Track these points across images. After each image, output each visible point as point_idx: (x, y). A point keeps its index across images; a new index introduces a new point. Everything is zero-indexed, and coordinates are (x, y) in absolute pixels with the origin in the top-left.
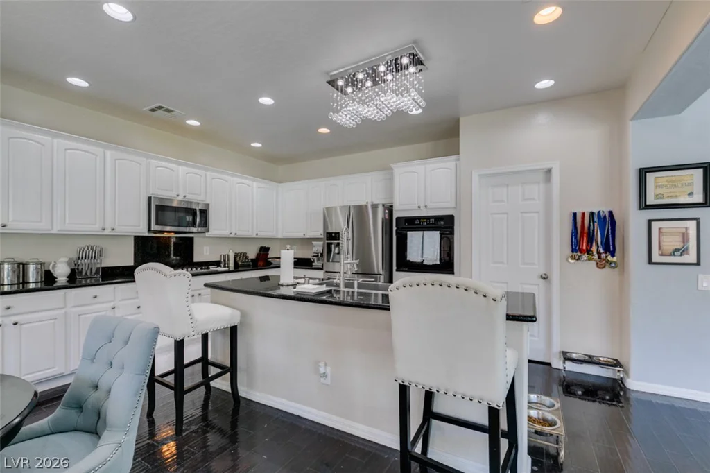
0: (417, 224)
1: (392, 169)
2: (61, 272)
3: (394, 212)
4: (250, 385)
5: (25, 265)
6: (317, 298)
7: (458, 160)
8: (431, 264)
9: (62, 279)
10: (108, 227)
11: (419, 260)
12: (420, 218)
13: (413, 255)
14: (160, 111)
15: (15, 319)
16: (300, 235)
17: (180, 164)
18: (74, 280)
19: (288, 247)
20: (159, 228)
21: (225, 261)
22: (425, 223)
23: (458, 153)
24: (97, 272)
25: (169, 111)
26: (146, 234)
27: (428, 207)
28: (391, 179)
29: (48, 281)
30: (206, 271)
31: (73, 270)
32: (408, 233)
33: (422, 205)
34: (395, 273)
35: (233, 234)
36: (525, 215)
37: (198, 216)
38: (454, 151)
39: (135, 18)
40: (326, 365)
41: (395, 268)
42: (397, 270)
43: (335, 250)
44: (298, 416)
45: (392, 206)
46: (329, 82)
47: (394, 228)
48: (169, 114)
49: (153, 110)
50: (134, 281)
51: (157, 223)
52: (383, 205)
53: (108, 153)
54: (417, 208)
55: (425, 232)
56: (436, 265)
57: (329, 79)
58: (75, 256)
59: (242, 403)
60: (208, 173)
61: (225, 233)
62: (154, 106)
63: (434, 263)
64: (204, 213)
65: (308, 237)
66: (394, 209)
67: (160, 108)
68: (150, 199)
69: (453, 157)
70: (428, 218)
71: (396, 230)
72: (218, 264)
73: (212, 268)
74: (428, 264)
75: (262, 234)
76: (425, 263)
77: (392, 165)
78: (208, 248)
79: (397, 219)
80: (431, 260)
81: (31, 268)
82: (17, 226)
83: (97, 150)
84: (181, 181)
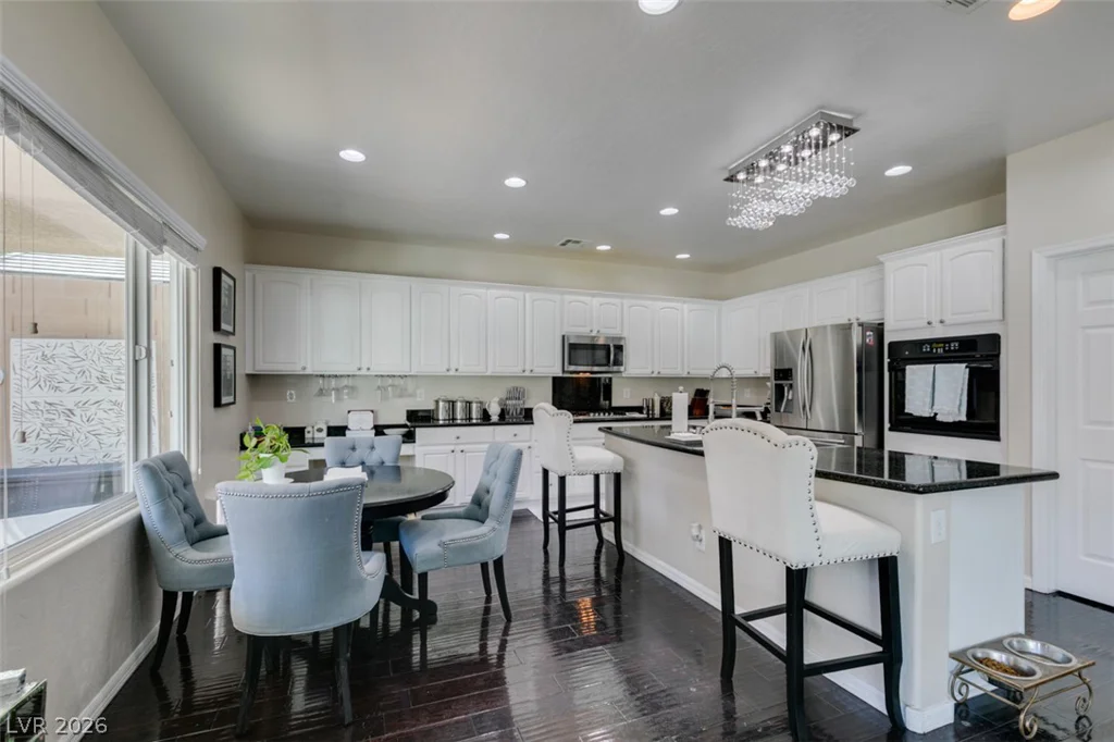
0: (927, 352)
1: (881, 263)
2: (494, 411)
3: (886, 334)
4: (636, 543)
5: (470, 403)
6: (689, 448)
7: (1004, 233)
8: (951, 420)
9: (495, 418)
10: (528, 368)
11: (926, 413)
12: (931, 342)
13: (916, 405)
14: (569, 244)
15: (462, 447)
16: (750, 373)
17: (593, 296)
18: (504, 418)
19: (681, 388)
20: (572, 368)
21: (648, 407)
22: (940, 351)
23: (1003, 222)
24: (521, 413)
25: (578, 242)
26: (561, 375)
27: (947, 322)
28: (882, 280)
29: (485, 418)
30: (621, 417)
31: (503, 410)
32: (908, 367)
33: (935, 320)
34: (888, 434)
35: (656, 372)
36: (1088, 331)
37: (612, 353)
38: (996, 218)
39: (527, 182)
40: (700, 527)
41: (887, 425)
42: (890, 429)
43: (788, 395)
44: (676, 584)
45: (882, 324)
46: (727, 180)
47: (887, 360)
48: (578, 245)
49: (563, 245)
50: (532, 423)
51: (570, 364)
52: (861, 325)
53: (527, 295)
54: (926, 324)
55: (938, 366)
56: (960, 422)
57: (727, 175)
58: (504, 396)
59: (627, 559)
60: (625, 301)
61: (646, 372)
62: (563, 241)
63: (957, 419)
64: (619, 348)
65: (761, 375)
66: (886, 328)
67: (569, 241)
68: (563, 337)
69: (997, 229)
70: (946, 341)
71: (889, 363)
72: (639, 409)
73: (628, 415)
74: (945, 420)
75: (695, 373)
76: (939, 418)
77: (881, 258)
78: (629, 390)
79: (891, 344)
80: (949, 414)
81: (474, 406)
82: (465, 370)
83: (519, 294)
84: (595, 315)
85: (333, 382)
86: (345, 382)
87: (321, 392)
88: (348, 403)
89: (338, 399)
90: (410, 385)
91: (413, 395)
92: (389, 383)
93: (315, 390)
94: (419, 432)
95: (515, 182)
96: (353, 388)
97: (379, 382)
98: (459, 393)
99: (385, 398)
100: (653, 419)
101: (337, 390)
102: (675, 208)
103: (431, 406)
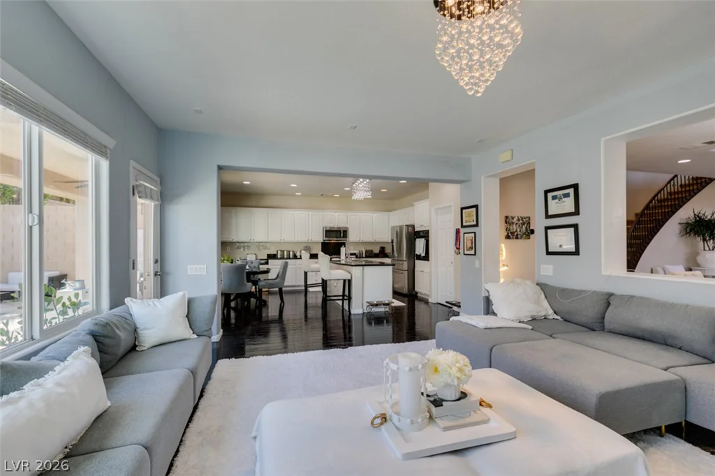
2: (298, 255)
5: (289, 251)
9: (299, 257)
10: (310, 239)
11: (419, 254)
12: (421, 231)
13: (418, 251)
17: (335, 212)
20: (328, 239)
21: (360, 253)
22: (422, 234)
25: (327, 194)
26: (324, 241)
32: (416, 239)
35: (361, 241)
37: (342, 233)
41: (415, 258)
51: (326, 237)
53: (310, 213)
54: (420, 226)
55: (421, 239)
56: (424, 256)
58: (302, 249)
60: (349, 214)
61: (357, 240)
62: (321, 194)
64: (346, 232)
66: (415, 227)
67: (323, 194)
68: (323, 228)
78: (353, 247)
81: (291, 253)
82: (287, 240)
83: (306, 213)
84: (336, 219)
85: (242, 244)
86: (246, 244)
87: (239, 248)
88: (247, 252)
89: (244, 250)
90: (268, 245)
91: (269, 249)
92: (261, 245)
93: (236, 247)
94: (270, 261)
96: (248, 247)
97: (257, 244)
98: (285, 248)
99: (259, 249)
100: (363, 257)
101: (244, 247)
103: (276, 253)
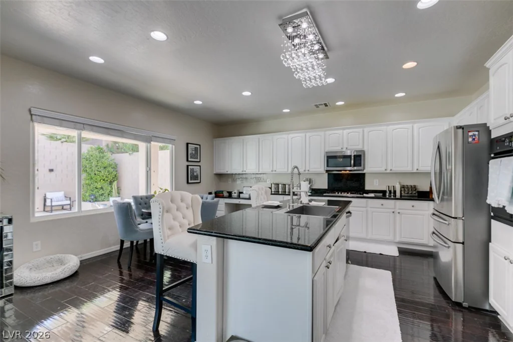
3: (492, 132)
5: (285, 185)
10: (307, 169)
17: (344, 129)
21: (391, 191)
32: (490, 162)
35: (389, 170)
37: (353, 159)
51: (327, 166)
53: (307, 134)
54: (504, 120)
55: (502, 159)
60: (365, 129)
64: (359, 157)
68: (326, 152)
78: (378, 180)
82: (279, 171)
84: (345, 139)
89: (242, 182)
90: (265, 177)
91: (266, 181)
95: (247, 93)
96: (246, 178)
102: (333, 78)
103: (270, 186)
